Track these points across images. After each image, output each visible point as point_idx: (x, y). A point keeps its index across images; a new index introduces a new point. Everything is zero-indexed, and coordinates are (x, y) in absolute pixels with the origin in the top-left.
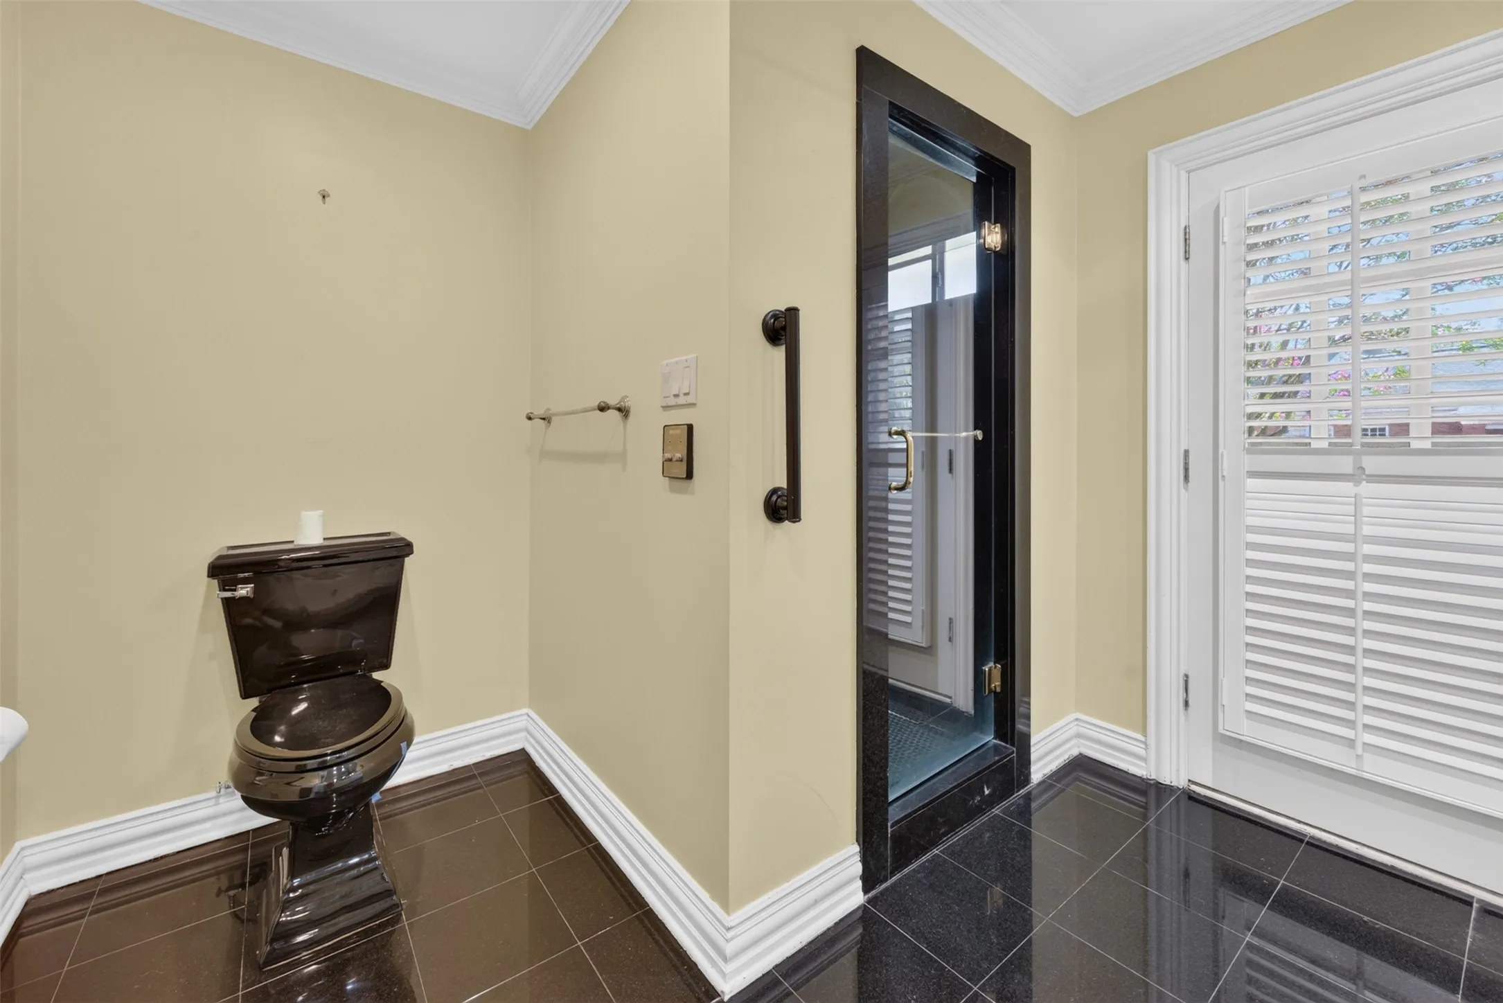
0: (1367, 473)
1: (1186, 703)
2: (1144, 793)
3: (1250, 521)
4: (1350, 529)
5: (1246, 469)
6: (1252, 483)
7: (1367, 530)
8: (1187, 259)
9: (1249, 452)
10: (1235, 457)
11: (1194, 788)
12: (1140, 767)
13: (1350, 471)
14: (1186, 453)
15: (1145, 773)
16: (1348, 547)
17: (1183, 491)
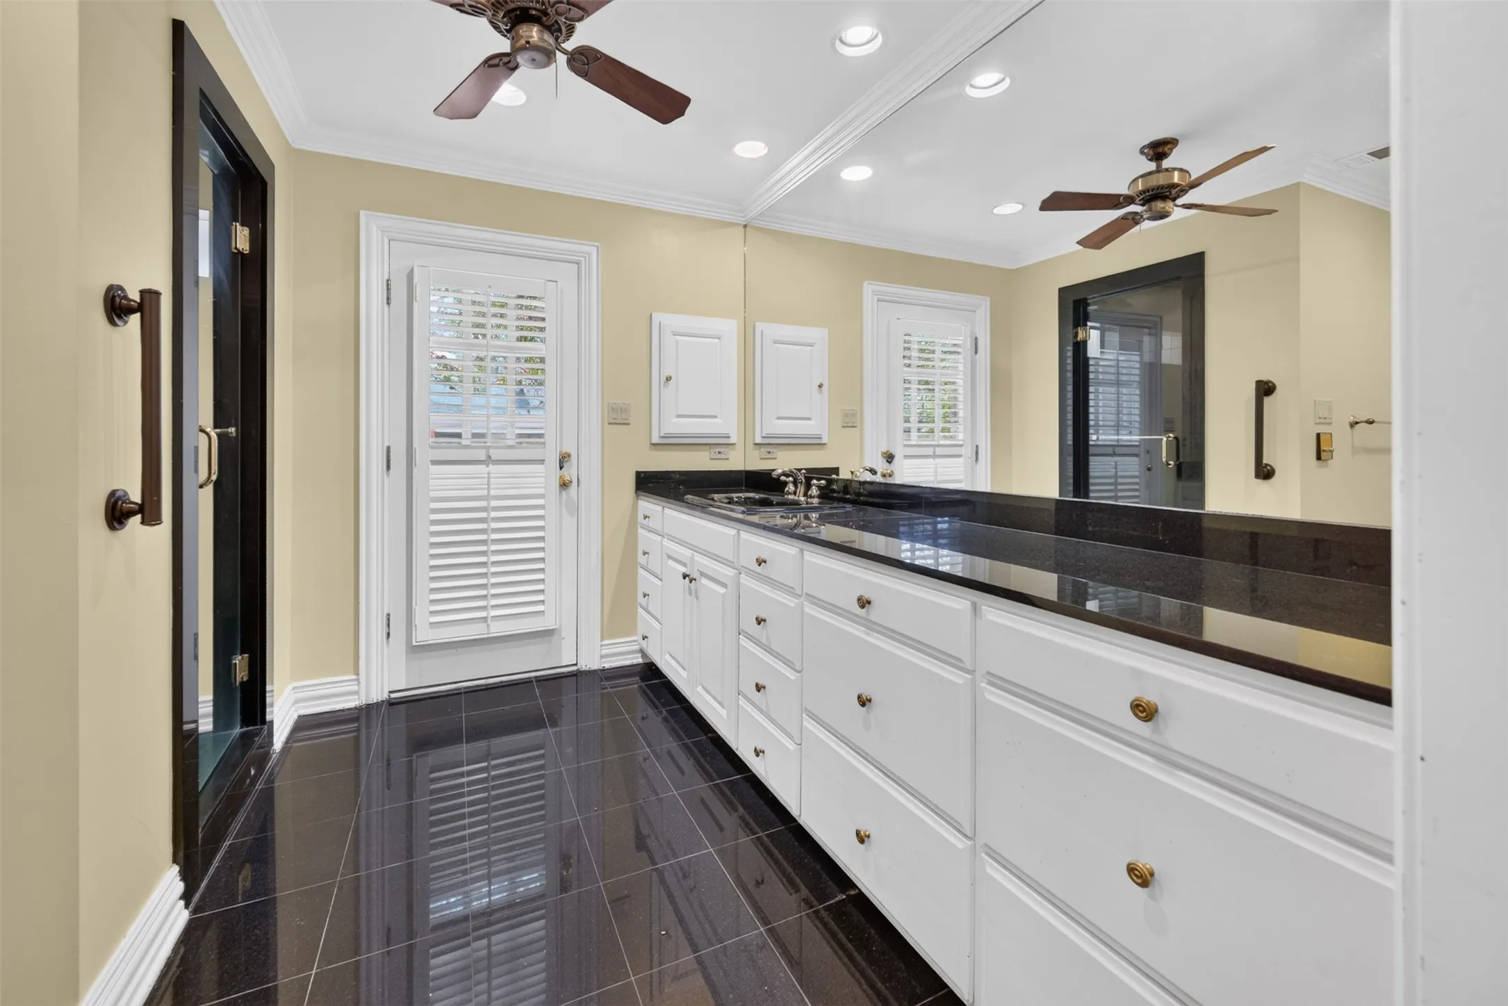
0: (493, 459)
1: (388, 634)
2: (357, 719)
3: (432, 494)
4: (485, 493)
5: (430, 459)
6: (434, 469)
7: (493, 493)
8: (388, 304)
9: (432, 448)
10: (423, 452)
11: (393, 696)
12: (354, 700)
13: (484, 459)
14: (388, 449)
15: (357, 703)
16: (483, 504)
17: (385, 475)
